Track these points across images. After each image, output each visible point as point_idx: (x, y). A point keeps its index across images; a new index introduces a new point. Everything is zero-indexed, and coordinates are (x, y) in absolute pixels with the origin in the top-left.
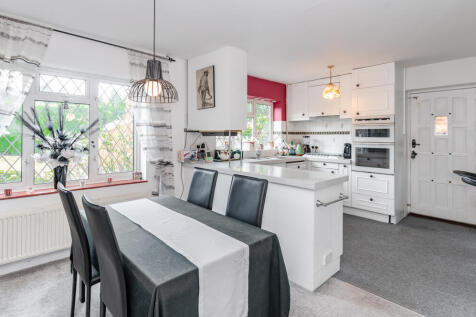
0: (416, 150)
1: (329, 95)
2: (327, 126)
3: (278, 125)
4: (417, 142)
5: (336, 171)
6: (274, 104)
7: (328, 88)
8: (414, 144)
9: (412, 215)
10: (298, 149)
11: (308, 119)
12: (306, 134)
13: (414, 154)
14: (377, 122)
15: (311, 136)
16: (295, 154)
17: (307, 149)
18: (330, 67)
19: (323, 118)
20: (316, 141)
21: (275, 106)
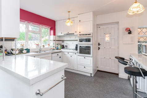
0: (100, 46)
1: (69, 24)
2: (70, 37)
3: (52, 37)
4: (100, 44)
5: (72, 56)
6: (51, 28)
7: (68, 21)
8: (99, 44)
9: (98, 71)
10: (59, 47)
11: (63, 35)
12: (63, 41)
13: (99, 48)
14: (86, 36)
15: (65, 42)
16: (58, 49)
17: (63, 47)
18: (69, 12)
19: (68, 34)
20: (66, 43)
21: (51, 29)
